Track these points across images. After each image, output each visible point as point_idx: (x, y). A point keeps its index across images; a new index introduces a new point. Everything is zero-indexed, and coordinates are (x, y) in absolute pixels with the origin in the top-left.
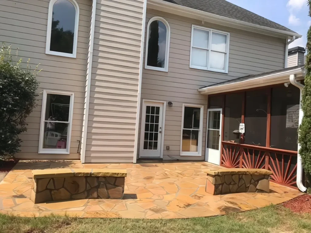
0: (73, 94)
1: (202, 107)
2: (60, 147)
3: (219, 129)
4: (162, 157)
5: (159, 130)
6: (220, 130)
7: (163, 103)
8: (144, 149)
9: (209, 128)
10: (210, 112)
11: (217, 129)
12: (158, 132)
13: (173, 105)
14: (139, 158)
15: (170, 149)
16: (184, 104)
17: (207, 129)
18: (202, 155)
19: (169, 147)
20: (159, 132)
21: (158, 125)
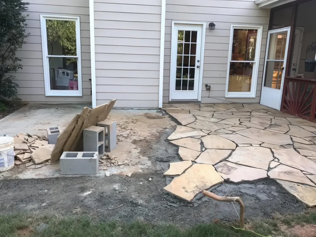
0: (78, 18)
1: (259, 28)
2: (72, 88)
3: (283, 59)
4: (200, 100)
5: (197, 64)
6: (285, 61)
7: (202, 25)
8: (176, 89)
9: (268, 59)
10: (271, 35)
11: (281, 59)
12: (194, 66)
13: (216, 27)
14: (169, 101)
15: (211, 90)
16: (232, 26)
17: (266, 60)
18: (256, 97)
19: (210, 87)
20: (196, 67)
21: (195, 57)
